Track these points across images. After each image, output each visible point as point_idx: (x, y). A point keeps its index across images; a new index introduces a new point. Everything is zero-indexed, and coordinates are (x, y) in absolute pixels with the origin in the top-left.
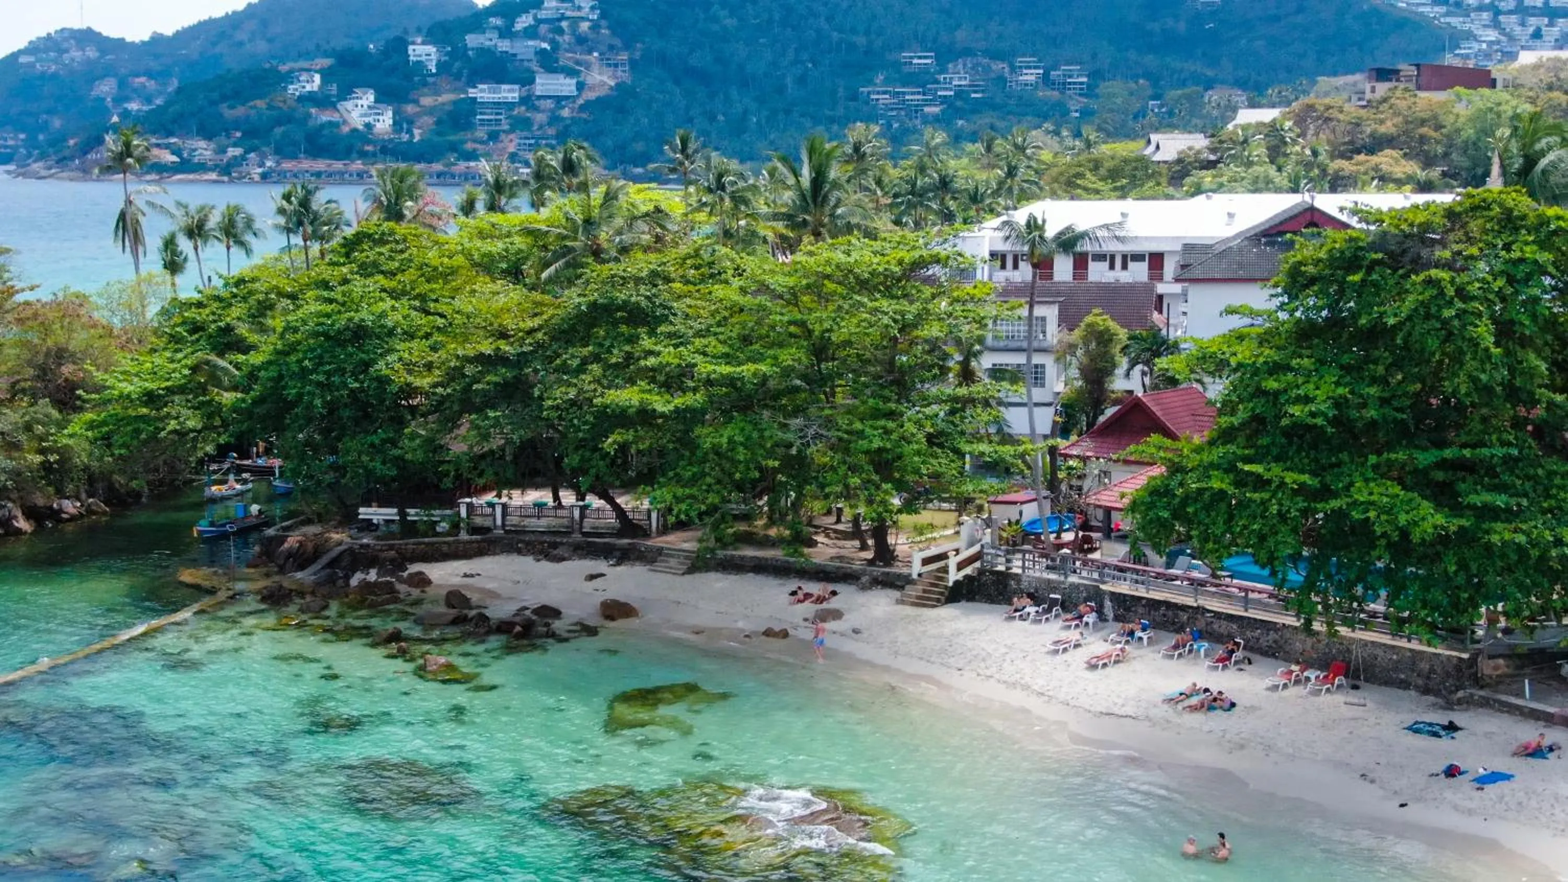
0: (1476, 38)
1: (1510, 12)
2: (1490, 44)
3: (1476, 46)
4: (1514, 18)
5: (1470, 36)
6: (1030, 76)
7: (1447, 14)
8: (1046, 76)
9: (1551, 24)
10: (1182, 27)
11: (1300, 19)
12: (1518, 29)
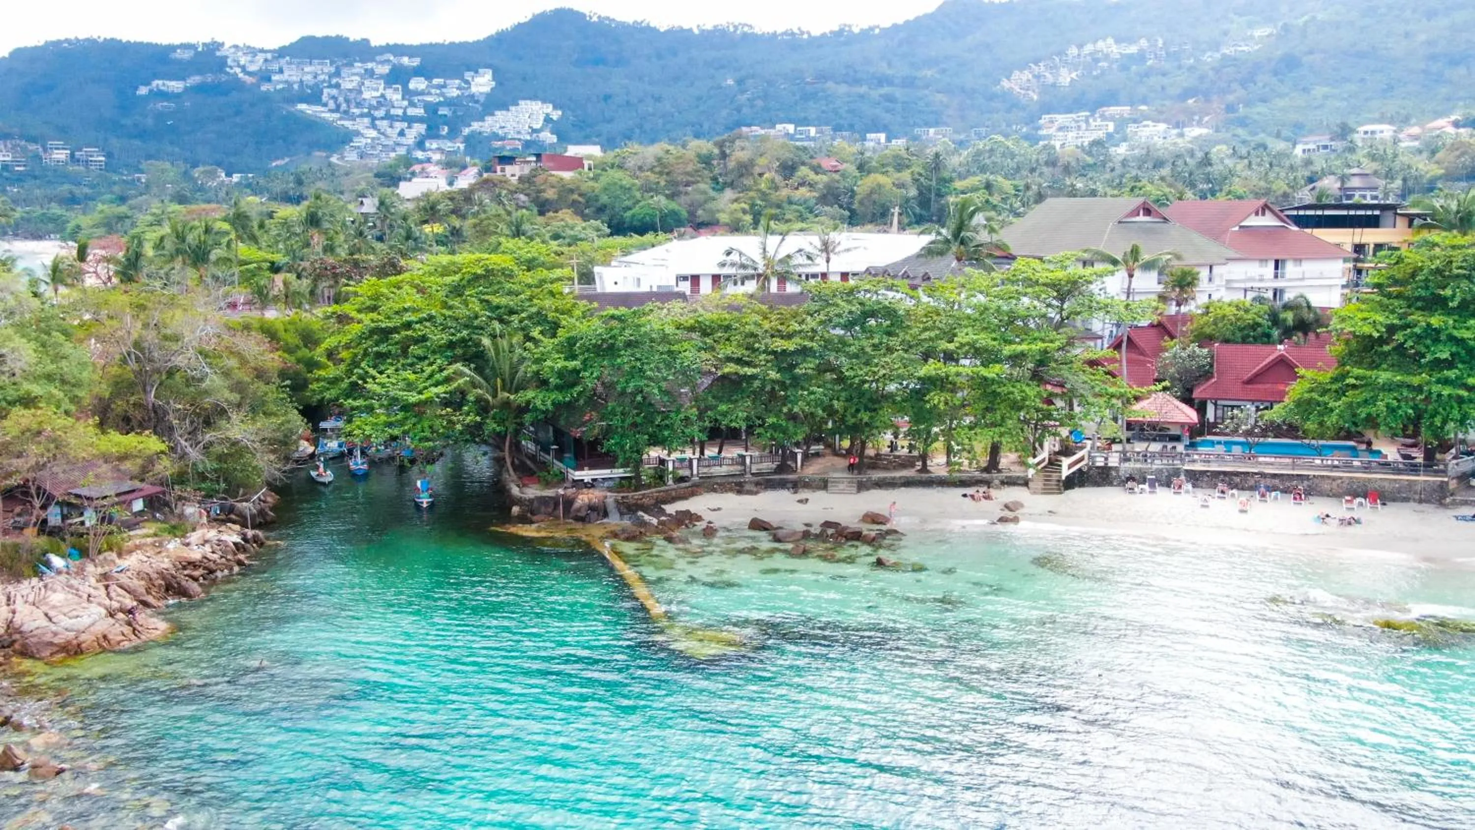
0: (362, 135)
1: (382, 118)
2: (373, 139)
3: (364, 141)
4: (385, 123)
5: (358, 133)
6: (61, 155)
7: (341, 119)
8: (72, 155)
9: (409, 127)
10: (150, 121)
11: (238, 120)
12: (389, 130)
